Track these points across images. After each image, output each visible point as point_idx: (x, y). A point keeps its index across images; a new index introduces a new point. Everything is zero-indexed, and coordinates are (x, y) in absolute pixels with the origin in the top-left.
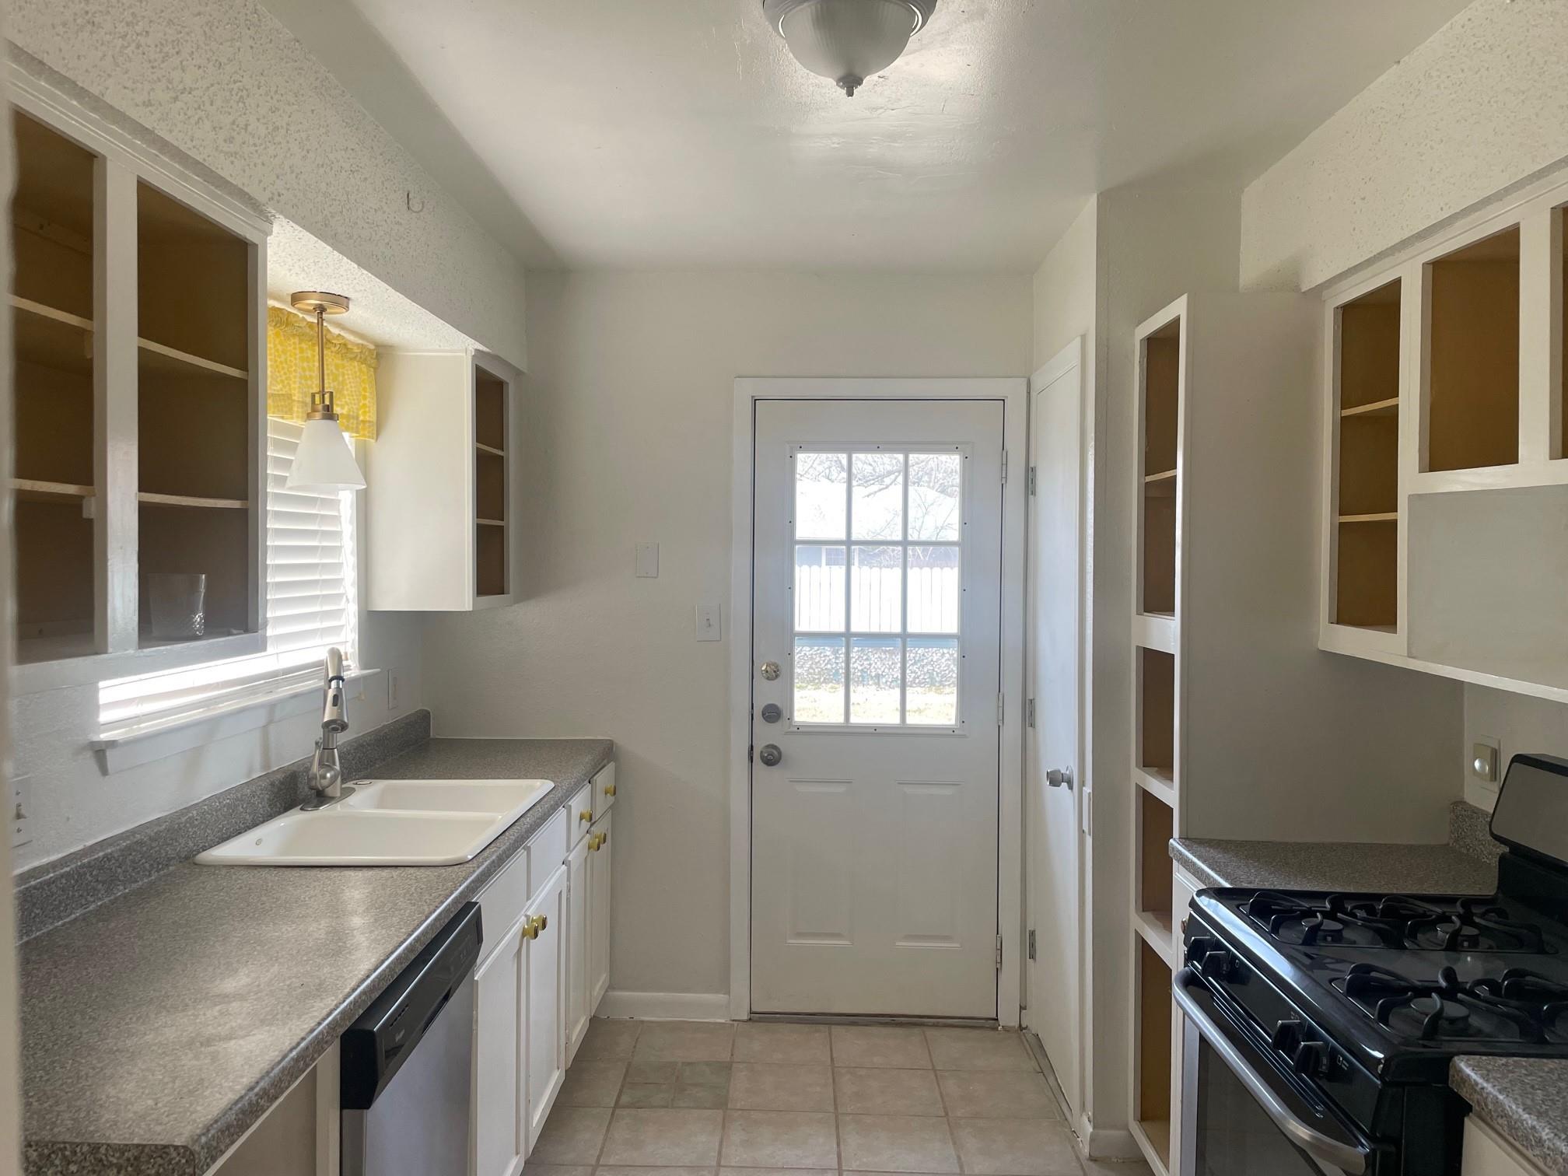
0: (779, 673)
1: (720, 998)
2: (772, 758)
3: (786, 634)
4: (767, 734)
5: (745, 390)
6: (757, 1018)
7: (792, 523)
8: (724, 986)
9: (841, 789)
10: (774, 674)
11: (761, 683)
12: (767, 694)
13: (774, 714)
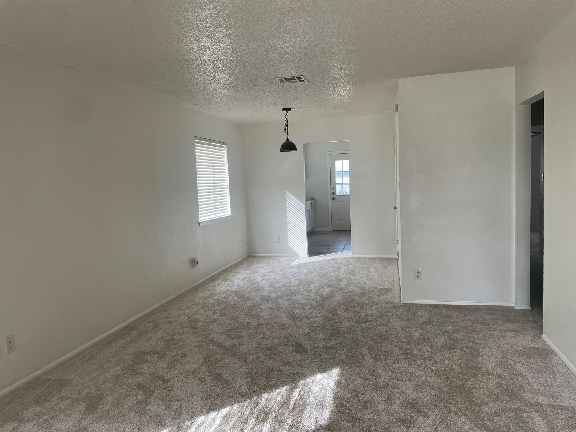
0: (334, 188)
1: (328, 229)
2: (333, 199)
3: (335, 184)
4: (333, 196)
5: (329, 153)
6: (333, 231)
7: (335, 169)
8: (328, 227)
9: (342, 202)
10: (333, 188)
11: (332, 190)
12: (333, 191)
13: (333, 194)
